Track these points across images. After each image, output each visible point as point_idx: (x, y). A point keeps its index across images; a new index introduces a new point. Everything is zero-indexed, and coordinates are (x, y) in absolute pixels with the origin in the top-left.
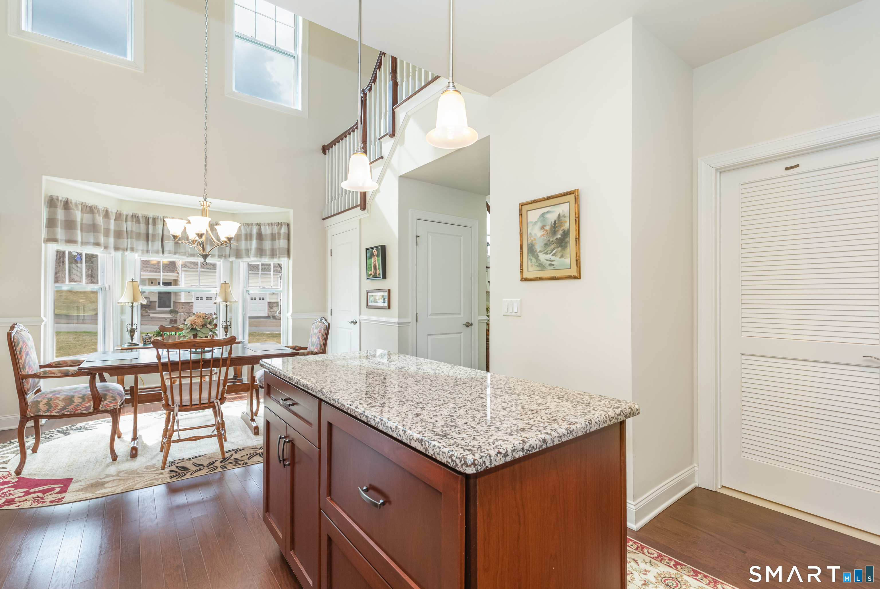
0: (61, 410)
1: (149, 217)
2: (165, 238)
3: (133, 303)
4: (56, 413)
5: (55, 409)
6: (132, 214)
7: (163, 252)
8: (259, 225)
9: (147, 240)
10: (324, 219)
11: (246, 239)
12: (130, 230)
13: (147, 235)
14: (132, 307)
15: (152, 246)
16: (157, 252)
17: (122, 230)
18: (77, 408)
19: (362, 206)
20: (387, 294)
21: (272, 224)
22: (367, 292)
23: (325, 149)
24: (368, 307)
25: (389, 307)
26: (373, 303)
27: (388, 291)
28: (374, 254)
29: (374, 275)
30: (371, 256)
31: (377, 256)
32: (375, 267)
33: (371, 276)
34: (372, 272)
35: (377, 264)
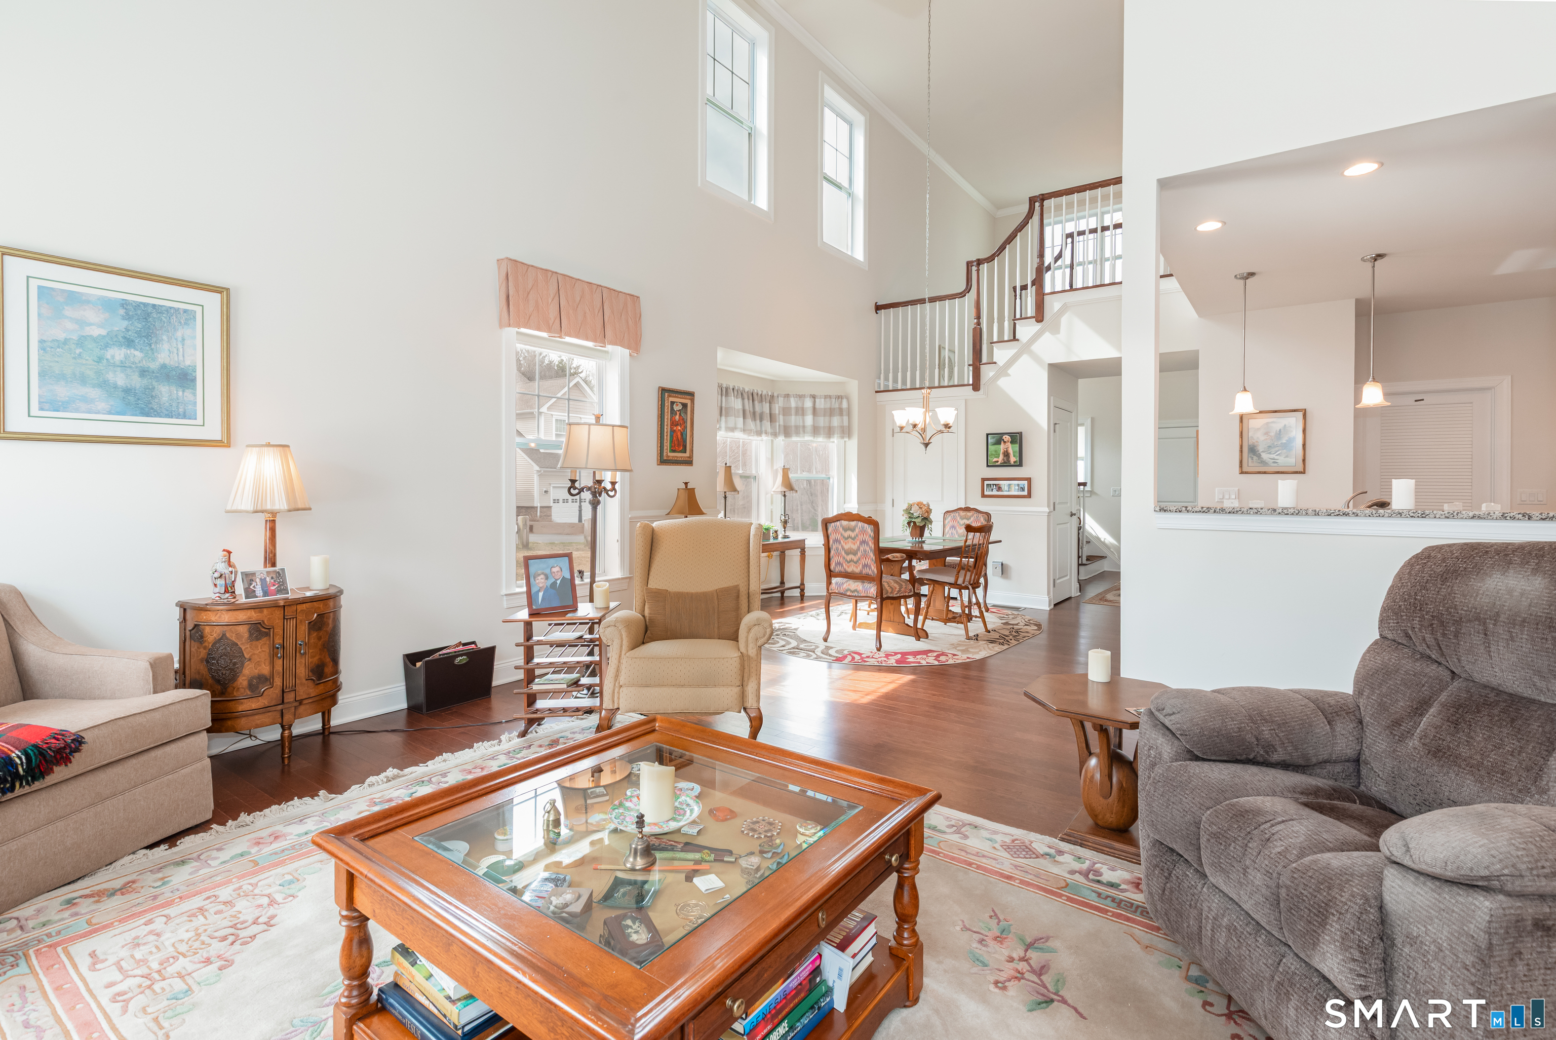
2: (735, 412)
3: (725, 492)
8: (814, 397)
10: (877, 392)
11: (797, 414)
14: (725, 497)
15: (726, 422)
19: (976, 386)
20: (1026, 483)
21: (830, 397)
22: (983, 480)
23: (878, 308)
24: (983, 496)
25: (1029, 496)
26: (995, 493)
27: (1029, 480)
28: (1005, 440)
29: (1005, 462)
30: (998, 442)
31: (1011, 442)
32: (1007, 454)
33: (997, 464)
34: (1001, 459)
35: (1011, 451)
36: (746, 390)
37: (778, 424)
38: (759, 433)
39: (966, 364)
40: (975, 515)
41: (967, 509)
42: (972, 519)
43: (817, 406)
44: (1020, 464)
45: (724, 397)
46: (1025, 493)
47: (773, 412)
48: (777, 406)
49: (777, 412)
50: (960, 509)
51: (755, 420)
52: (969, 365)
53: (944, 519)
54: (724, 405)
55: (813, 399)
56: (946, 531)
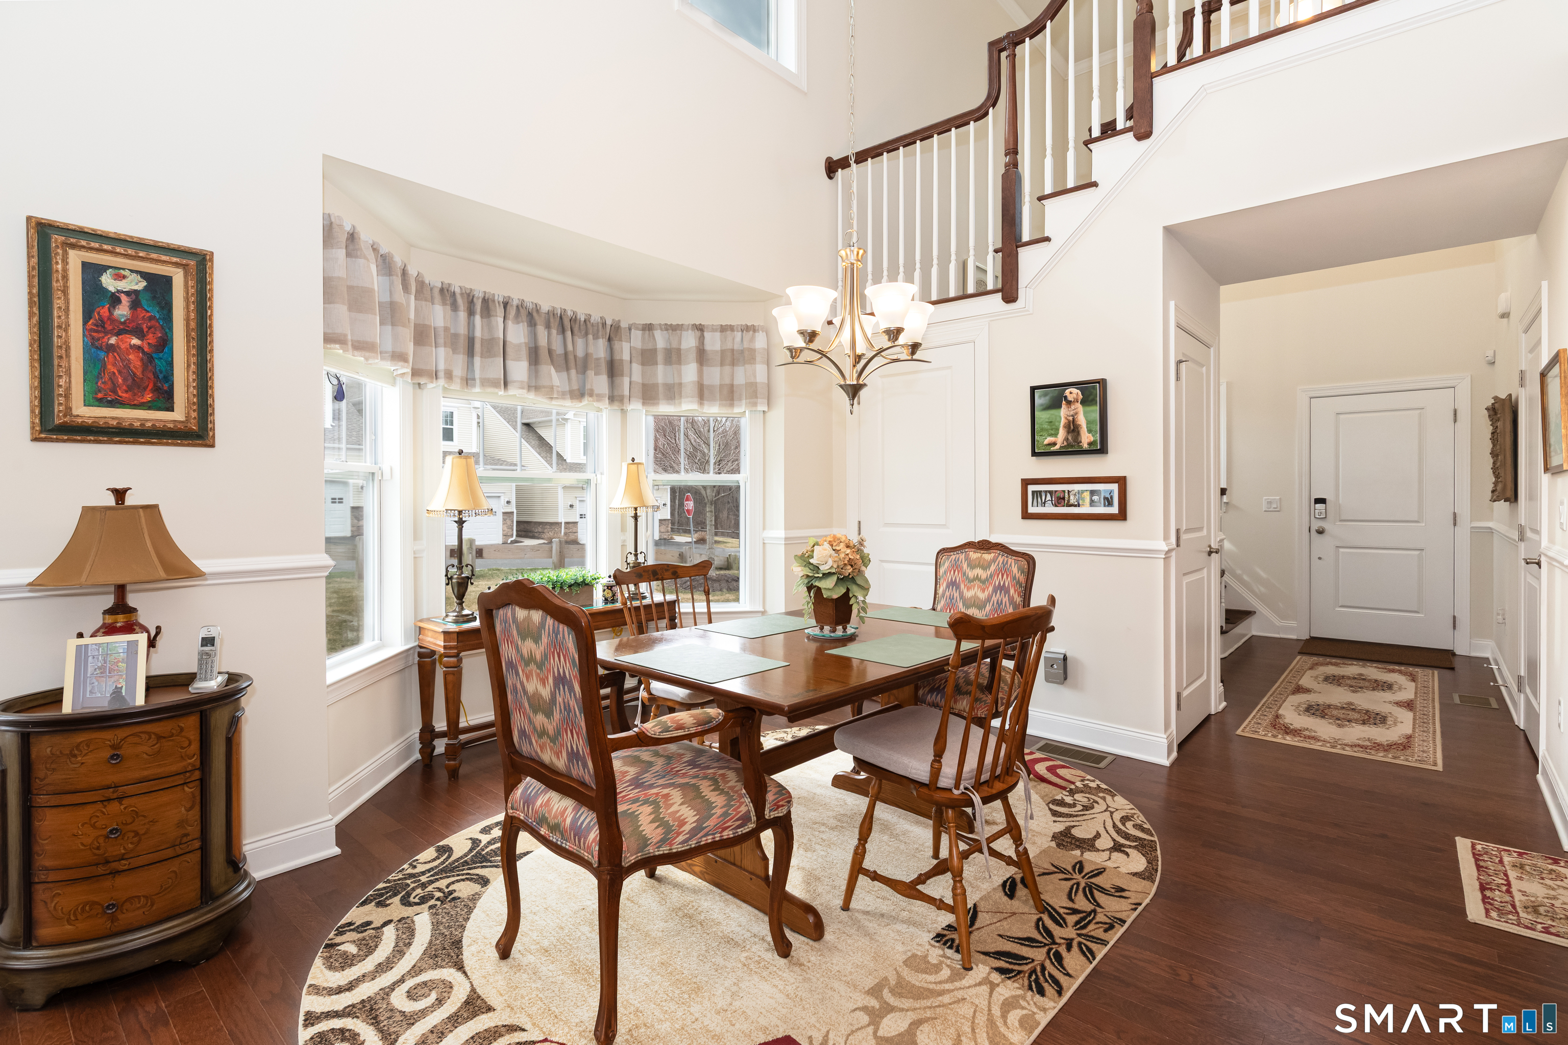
0: (693, 832)
1: (473, 297)
2: (508, 350)
4: (683, 843)
5: (678, 834)
6: (440, 285)
7: (506, 384)
8: (700, 328)
9: (470, 352)
11: (667, 362)
12: (442, 325)
13: (471, 341)
15: (484, 369)
16: (494, 384)
17: (427, 323)
18: (725, 823)
19: (1009, 292)
20: (1115, 487)
21: (731, 328)
22: (1026, 483)
23: (833, 167)
24: (1026, 515)
25: (1122, 515)
26: (1050, 509)
27: (1121, 482)
28: (1070, 398)
29: (1069, 445)
30: (1055, 404)
31: (1084, 402)
32: (1073, 428)
33: (1053, 449)
34: (1060, 438)
35: (1082, 420)
36: (545, 308)
37: (626, 380)
38: (579, 394)
39: (991, 249)
40: (1000, 559)
41: (985, 546)
42: (993, 568)
43: (708, 347)
44: (1101, 448)
45: (478, 319)
46: (1115, 510)
47: (617, 357)
48: (626, 347)
49: (626, 356)
50: (970, 545)
51: (568, 369)
52: (996, 251)
53: (937, 566)
54: (478, 333)
55: (698, 333)
56: (940, 591)
